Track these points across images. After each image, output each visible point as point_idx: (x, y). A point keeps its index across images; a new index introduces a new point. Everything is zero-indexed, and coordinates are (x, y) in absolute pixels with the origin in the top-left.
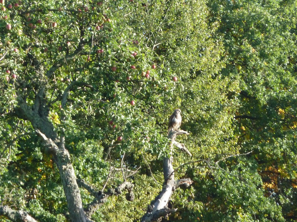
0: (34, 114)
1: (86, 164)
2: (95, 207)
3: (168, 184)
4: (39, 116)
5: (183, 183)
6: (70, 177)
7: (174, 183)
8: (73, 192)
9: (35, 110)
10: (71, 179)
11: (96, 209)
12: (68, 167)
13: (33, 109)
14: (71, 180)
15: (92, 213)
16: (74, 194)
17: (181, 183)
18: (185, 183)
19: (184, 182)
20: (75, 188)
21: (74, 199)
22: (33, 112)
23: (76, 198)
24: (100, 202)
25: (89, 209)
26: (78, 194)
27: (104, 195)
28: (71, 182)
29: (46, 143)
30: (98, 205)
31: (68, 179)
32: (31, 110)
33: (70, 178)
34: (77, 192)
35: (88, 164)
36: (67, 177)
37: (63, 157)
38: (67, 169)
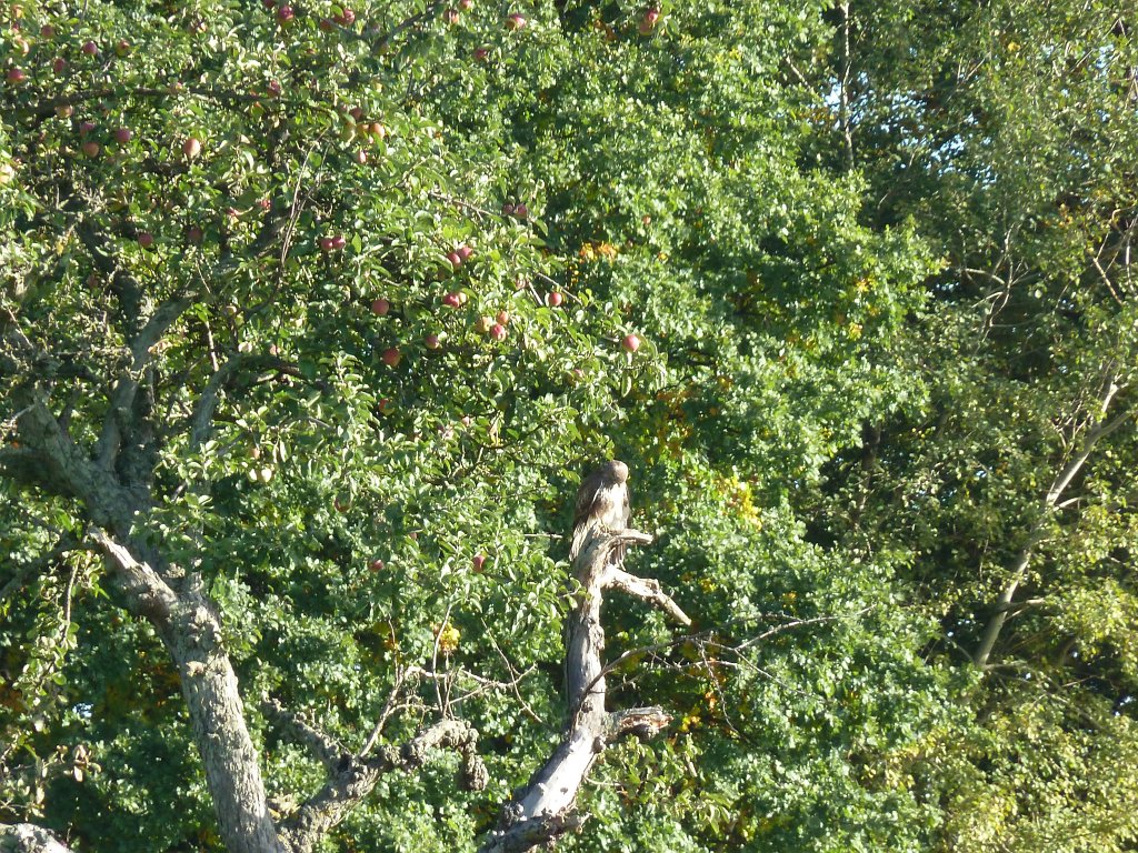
0: (96, 475)
1: (856, 673)
2: (326, 813)
3: (577, 727)
4: (115, 482)
5: (636, 723)
6: (217, 702)
7: (603, 724)
8: (230, 758)
9: (103, 461)
10: (220, 711)
11: (329, 820)
12: (213, 667)
13: (94, 458)
14: (223, 713)
15: (314, 835)
16: (235, 764)
17: (629, 722)
18: (641, 722)
19: (637, 719)
20: (236, 745)
21: (233, 783)
22: (93, 467)
23: (241, 780)
24: (344, 796)
25: (305, 821)
26: (249, 764)
27: (360, 770)
28: (223, 722)
29: (129, 581)
30: (336, 804)
31: (210, 710)
32: (86, 459)
33: (219, 707)
34: (246, 758)
35: (861, 673)
36: (206, 702)
37: (195, 631)
38: (209, 674)
